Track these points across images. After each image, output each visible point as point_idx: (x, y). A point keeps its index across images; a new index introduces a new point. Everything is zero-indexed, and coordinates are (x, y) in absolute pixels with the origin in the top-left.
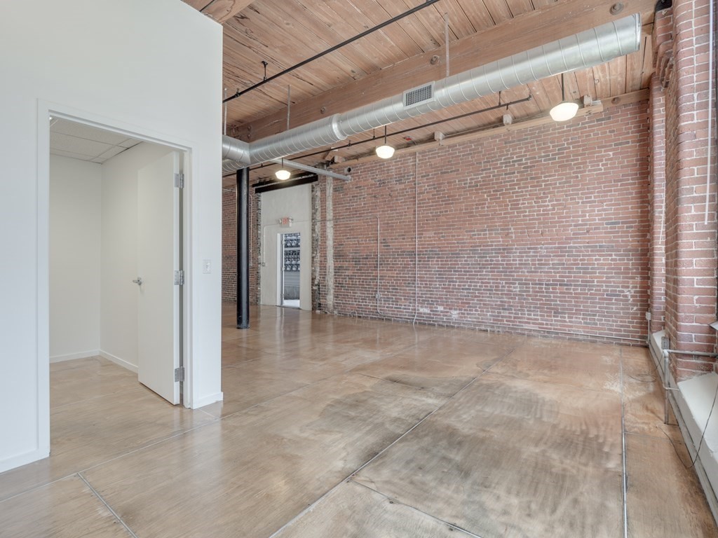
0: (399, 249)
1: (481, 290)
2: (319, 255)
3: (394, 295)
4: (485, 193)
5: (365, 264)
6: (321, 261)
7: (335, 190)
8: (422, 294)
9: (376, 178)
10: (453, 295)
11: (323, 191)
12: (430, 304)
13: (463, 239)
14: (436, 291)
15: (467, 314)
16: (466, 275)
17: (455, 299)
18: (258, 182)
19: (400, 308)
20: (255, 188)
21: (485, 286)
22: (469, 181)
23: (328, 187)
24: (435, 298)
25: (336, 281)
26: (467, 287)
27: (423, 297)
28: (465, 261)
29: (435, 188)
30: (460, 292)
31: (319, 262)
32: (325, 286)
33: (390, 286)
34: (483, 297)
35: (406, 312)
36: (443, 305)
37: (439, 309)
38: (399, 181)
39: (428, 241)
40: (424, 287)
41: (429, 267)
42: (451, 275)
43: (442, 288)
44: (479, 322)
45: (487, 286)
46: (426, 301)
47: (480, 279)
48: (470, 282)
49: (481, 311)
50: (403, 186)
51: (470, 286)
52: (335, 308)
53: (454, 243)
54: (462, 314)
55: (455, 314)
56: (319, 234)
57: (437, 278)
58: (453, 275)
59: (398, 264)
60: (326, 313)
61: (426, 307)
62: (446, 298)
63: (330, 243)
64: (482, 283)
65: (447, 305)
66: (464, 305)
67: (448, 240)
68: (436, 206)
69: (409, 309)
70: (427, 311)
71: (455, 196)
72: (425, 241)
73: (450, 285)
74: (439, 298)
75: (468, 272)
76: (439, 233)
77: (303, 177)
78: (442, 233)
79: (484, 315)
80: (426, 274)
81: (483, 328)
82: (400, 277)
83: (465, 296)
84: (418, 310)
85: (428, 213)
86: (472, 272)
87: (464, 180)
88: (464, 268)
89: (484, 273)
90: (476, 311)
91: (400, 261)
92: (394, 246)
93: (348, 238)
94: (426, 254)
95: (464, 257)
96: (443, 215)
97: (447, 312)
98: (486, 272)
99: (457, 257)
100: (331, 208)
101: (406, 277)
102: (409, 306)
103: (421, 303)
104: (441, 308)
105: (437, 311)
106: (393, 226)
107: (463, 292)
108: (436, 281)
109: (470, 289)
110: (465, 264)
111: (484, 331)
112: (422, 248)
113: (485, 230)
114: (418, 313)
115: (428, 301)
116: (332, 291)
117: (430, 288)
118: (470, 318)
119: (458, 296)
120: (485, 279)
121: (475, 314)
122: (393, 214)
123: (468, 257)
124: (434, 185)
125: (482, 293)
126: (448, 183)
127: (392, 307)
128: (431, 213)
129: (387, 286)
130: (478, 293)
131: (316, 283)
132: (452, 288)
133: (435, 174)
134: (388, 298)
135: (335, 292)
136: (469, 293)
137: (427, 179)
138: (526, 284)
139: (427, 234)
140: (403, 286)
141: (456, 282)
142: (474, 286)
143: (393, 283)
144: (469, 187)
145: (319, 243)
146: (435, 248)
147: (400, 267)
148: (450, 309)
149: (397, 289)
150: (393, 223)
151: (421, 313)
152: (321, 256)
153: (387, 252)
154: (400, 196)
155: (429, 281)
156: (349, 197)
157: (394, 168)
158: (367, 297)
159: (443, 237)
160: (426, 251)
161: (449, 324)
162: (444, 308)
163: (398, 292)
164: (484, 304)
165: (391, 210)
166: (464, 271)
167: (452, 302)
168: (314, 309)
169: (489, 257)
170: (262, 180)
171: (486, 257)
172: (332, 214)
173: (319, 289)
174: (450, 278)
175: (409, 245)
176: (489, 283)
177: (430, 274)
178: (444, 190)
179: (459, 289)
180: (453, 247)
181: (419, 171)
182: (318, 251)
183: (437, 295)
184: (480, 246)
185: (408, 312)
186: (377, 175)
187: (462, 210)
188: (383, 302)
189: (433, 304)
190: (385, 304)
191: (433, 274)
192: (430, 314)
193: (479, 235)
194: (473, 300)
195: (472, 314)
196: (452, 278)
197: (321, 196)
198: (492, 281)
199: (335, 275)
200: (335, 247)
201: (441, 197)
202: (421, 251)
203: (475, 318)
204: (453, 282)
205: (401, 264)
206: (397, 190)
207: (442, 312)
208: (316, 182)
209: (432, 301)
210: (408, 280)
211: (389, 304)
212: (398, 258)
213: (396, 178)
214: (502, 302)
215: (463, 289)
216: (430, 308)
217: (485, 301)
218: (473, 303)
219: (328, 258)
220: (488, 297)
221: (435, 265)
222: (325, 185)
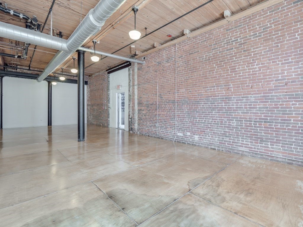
0: (167, 99)
1: (211, 124)
2: (131, 103)
3: (165, 125)
4: (214, 63)
5: (151, 108)
6: (132, 106)
7: (138, 69)
8: (179, 125)
9: (156, 61)
10: (195, 126)
11: (133, 70)
12: (183, 131)
13: (201, 93)
14: (186, 124)
15: (204, 138)
16: (203, 114)
17: (197, 128)
18: (108, 69)
19: (168, 132)
20: (107, 71)
21: (214, 122)
22: (205, 57)
23: (135, 68)
24: (186, 127)
25: (139, 117)
26: (203, 122)
27: (179, 127)
28: (203, 106)
29: (185, 63)
30: (200, 125)
31: (131, 107)
32: (134, 119)
33: (163, 120)
34: (213, 128)
35: (171, 135)
36: (189, 132)
37: (187, 134)
38: (167, 61)
39: (182, 94)
40: (180, 121)
41: (183, 110)
42: (195, 114)
43: (190, 122)
44: (211, 143)
45: (215, 122)
46: (181, 129)
47: (211, 117)
48: (205, 119)
49: (212, 137)
50: (169, 64)
51: (206, 121)
52: (138, 131)
53: (196, 95)
54: (201, 138)
55: (196, 138)
56: (132, 92)
57: (187, 116)
58: (196, 114)
59: (167, 108)
60: (134, 133)
61: (181, 133)
62: (192, 128)
63: (136, 97)
64: (212, 119)
65: (192, 132)
66: (202, 132)
67: (193, 93)
68: (186, 74)
69: (172, 133)
70: (181, 135)
71: (197, 67)
72: (180, 94)
73: (194, 120)
74: (188, 128)
75: (204, 112)
76: (188, 90)
77: (125, 64)
78: (189, 89)
79: (214, 139)
80: (181, 114)
81: (213, 147)
82: (168, 115)
83: (203, 127)
84: (177, 134)
85: (182, 78)
86: (206, 112)
87: (202, 57)
88: (201, 110)
89: (214, 113)
90: (209, 136)
91: (168, 106)
92: (164, 98)
93: (144, 94)
94: (181, 102)
95: (202, 104)
96: (190, 79)
97: (192, 136)
98: (215, 112)
99: (198, 104)
100: (137, 79)
101: (170, 115)
102: (172, 131)
103: (179, 130)
104: (189, 134)
105: (186, 135)
106: (164, 87)
107: (201, 125)
108: (186, 118)
109: (205, 123)
110: (203, 108)
111: (213, 149)
112: (179, 99)
113: (215, 87)
114: (177, 136)
115: (182, 129)
116: (137, 122)
117: (183, 121)
118: (205, 140)
119: (198, 127)
120: (215, 117)
121: (208, 138)
122: (164, 80)
123: (204, 104)
124: (185, 61)
125: (212, 126)
126: (193, 60)
127: (164, 132)
128: (184, 78)
129: (161, 120)
130: (210, 125)
131: (130, 117)
132: (195, 122)
133: (186, 55)
134: (162, 126)
135: (138, 122)
136: (205, 125)
137: (181, 59)
138: (240, 121)
139: (181, 91)
140: (169, 120)
141: (197, 118)
142: (208, 121)
143: (164, 118)
144: (205, 61)
145: (132, 97)
146: (185, 98)
147: (167, 110)
148: (194, 134)
149: (166, 122)
150: (164, 85)
151: (178, 136)
152: (132, 104)
153: (161, 101)
154: (168, 70)
155: (183, 118)
156: (144, 73)
157: (165, 54)
158: (152, 125)
159: (190, 92)
160: (181, 100)
161: (193, 143)
162: (191, 134)
163: (167, 124)
164: (213, 133)
165: (163, 78)
166: (202, 112)
167: (195, 130)
168: (129, 130)
169: (217, 103)
170: (110, 68)
171: (215, 103)
172: (137, 82)
173: (131, 120)
174: (194, 116)
175: (172, 97)
176: (217, 119)
177: (183, 114)
178: (191, 64)
179: (199, 123)
180: (196, 98)
181: (177, 54)
182: (131, 101)
183: (186, 125)
184: (211, 97)
185: (172, 135)
186: (157, 59)
187: (201, 75)
188: (159, 129)
189: (185, 131)
190: (160, 130)
191: (184, 114)
192: (183, 137)
193: (210, 89)
194: (207, 130)
195: (207, 138)
196: (195, 116)
197: (133, 73)
198: (218, 118)
199: (138, 114)
200: (138, 99)
201: (189, 69)
202: (178, 100)
203: (208, 141)
204: (195, 118)
205: (168, 108)
206: (166, 67)
207: (189, 136)
208: (130, 66)
209: (184, 129)
210: (172, 117)
211: (162, 130)
212: (167, 104)
213: (166, 60)
214: (225, 132)
215: (201, 123)
216: (183, 133)
217: (214, 130)
218: (207, 132)
219: (135, 105)
220: (216, 128)
221: (185, 108)
222: (134, 67)
